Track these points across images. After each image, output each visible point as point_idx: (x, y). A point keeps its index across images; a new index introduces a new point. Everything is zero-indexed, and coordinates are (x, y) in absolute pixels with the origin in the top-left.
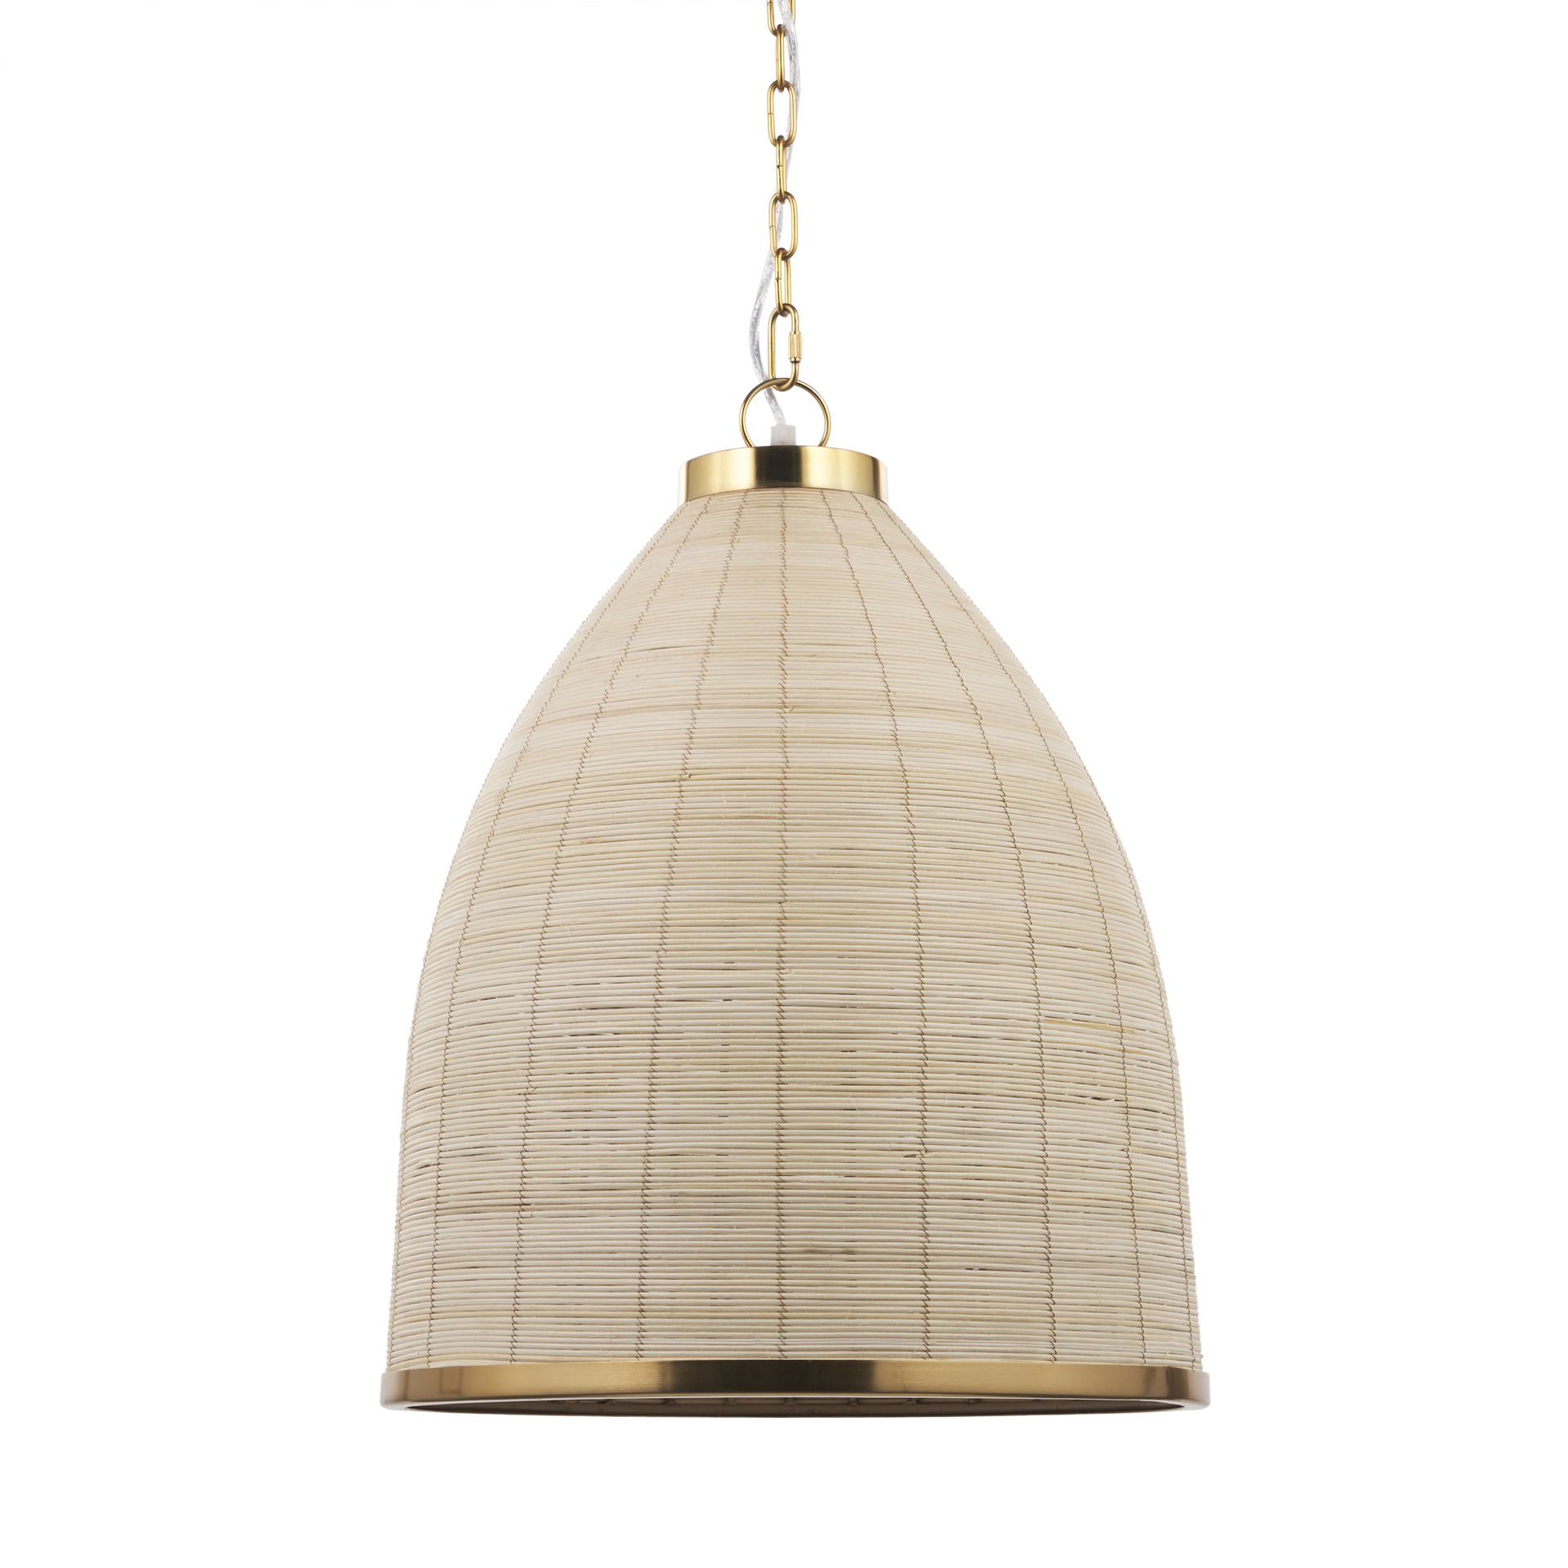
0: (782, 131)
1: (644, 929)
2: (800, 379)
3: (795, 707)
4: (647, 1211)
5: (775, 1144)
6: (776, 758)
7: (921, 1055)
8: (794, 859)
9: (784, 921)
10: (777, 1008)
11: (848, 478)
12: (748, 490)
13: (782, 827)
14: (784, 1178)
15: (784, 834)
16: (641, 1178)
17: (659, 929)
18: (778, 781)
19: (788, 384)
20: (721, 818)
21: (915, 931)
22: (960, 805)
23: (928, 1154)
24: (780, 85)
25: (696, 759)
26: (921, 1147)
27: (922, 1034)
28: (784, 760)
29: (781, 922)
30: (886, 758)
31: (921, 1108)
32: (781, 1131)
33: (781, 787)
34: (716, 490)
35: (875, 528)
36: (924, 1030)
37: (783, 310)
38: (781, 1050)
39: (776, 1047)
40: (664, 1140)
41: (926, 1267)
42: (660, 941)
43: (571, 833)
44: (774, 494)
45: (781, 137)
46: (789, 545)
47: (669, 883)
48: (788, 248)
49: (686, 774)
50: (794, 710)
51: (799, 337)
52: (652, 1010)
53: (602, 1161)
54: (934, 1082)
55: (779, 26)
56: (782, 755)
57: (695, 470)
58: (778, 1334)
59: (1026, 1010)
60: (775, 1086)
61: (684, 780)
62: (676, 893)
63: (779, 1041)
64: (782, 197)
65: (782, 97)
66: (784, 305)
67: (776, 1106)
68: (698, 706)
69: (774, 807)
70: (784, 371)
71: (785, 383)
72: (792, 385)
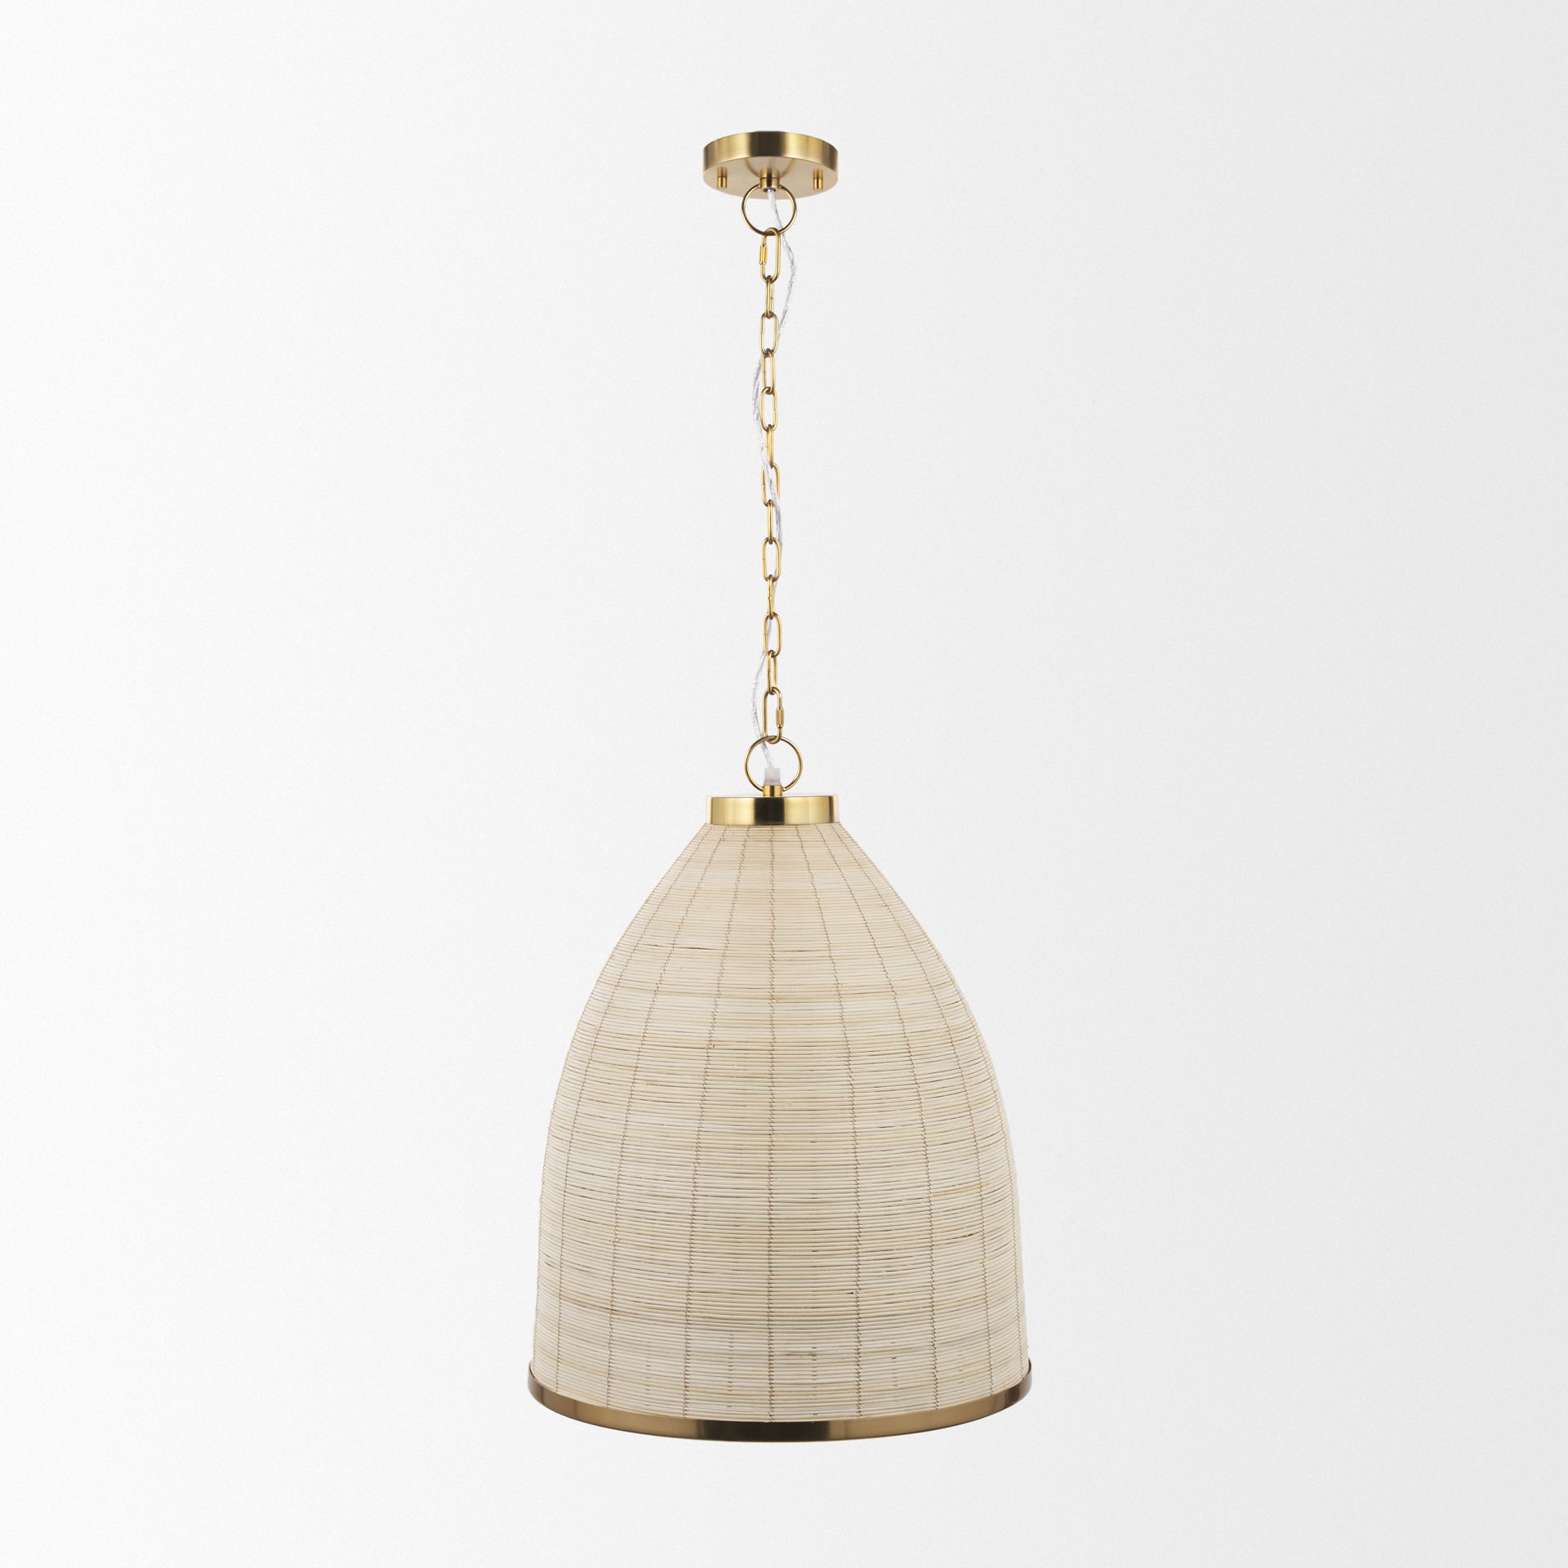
0: (771, 572)
1: (685, 1148)
2: (784, 736)
3: (779, 999)
4: (689, 1326)
5: (767, 1289)
6: (766, 1034)
7: (857, 1230)
8: (778, 1106)
9: (772, 1147)
10: (768, 1204)
11: (813, 814)
12: (750, 826)
13: (771, 1084)
14: (772, 1310)
15: (772, 1088)
16: (685, 1305)
17: (695, 1149)
18: (768, 1052)
19: (777, 739)
20: (733, 1077)
21: (853, 1151)
22: (882, 1061)
23: (862, 1291)
24: (770, 540)
25: (718, 1034)
26: (856, 1287)
27: (858, 1217)
28: (772, 1037)
29: (771, 1149)
30: (835, 1033)
31: (857, 1263)
32: (771, 1281)
33: (771, 1056)
34: (730, 822)
35: (830, 852)
36: (859, 1215)
37: (771, 691)
38: (770, 1230)
39: (767, 1228)
40: (699, 1283)
41: (859, 1361)
42: (695, 1157)
43: (640, 1075)
44: (766, 830)
45: (771, 576)
46: (776, 872)
47: (701, 1117)
48: (776, 650)
49: (711, 1045)
50: (780, 1001)
51: (782, 712)
52: (691, 1201)
53: (659, 1292)
54: (865, 1245)
55: (770, 501)
56: (771, 1033)
57: (717, 805)
58: (769, 1406)
59: (922, 1192)
60: (767, 1253)
61: (710, 1049)
62: (706, 1126)
63: (769, 1224)
64: (772, 615)
65: (772, 548)
66: (773, 688)
67: (768, 1265)
68: (718, 996)
69: (766, 1070)
70: (773, 731)
71: (774, 739)
72: (778, 741)
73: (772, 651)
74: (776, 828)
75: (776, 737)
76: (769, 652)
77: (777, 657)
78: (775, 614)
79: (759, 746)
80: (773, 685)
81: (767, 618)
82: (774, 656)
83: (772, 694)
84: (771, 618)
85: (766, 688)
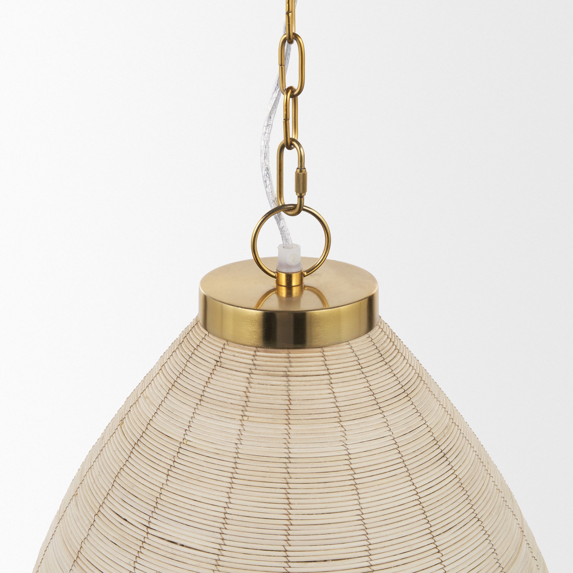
2: (307, 205)
19: (297, 209)
51: (305, 174)
70: (291, 198)
71: (294, 209)
72: (299, 212)
73: (291, 88)
74: (295, 353)
75: (295, 206)
76: (287, 90)
77: (299, 97)
78: (296, 36)
79: (272, 219)
80: (291, 135)
81: (284, 42)
82: (294, 97)
83: (289, 148)
84: (291, 42)
85: (280, 139)
